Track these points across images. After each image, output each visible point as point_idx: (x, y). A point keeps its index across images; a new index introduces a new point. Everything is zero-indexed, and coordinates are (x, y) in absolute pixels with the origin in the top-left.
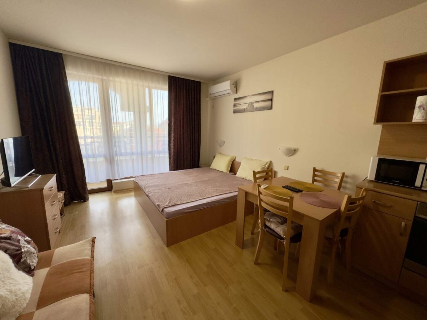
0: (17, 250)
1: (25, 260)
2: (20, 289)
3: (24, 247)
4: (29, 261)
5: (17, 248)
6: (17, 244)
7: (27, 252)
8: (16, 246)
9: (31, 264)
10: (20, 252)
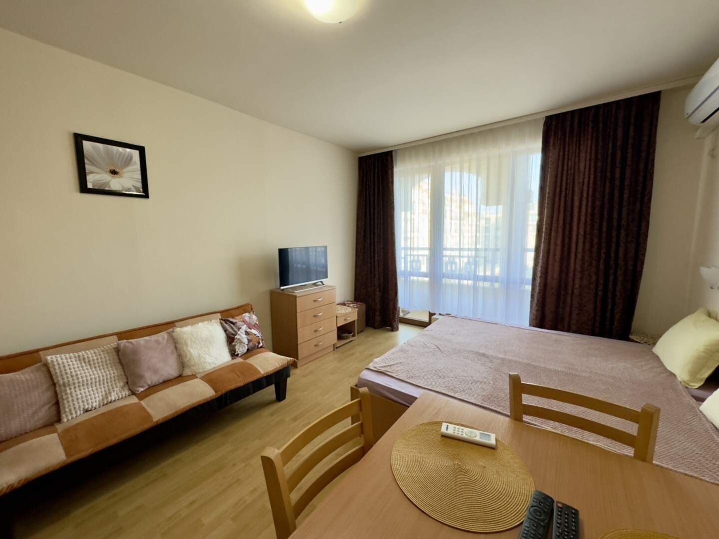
0: (233, 334)
1: (235, 345)
2: (205, 359)
3: (239, 335)
4: (237, 347)
5: (234, 333)
6: (236, 330)
7: (239, 339)
8: (235, 331)
9: (237, 350)
10: (233, 336)
